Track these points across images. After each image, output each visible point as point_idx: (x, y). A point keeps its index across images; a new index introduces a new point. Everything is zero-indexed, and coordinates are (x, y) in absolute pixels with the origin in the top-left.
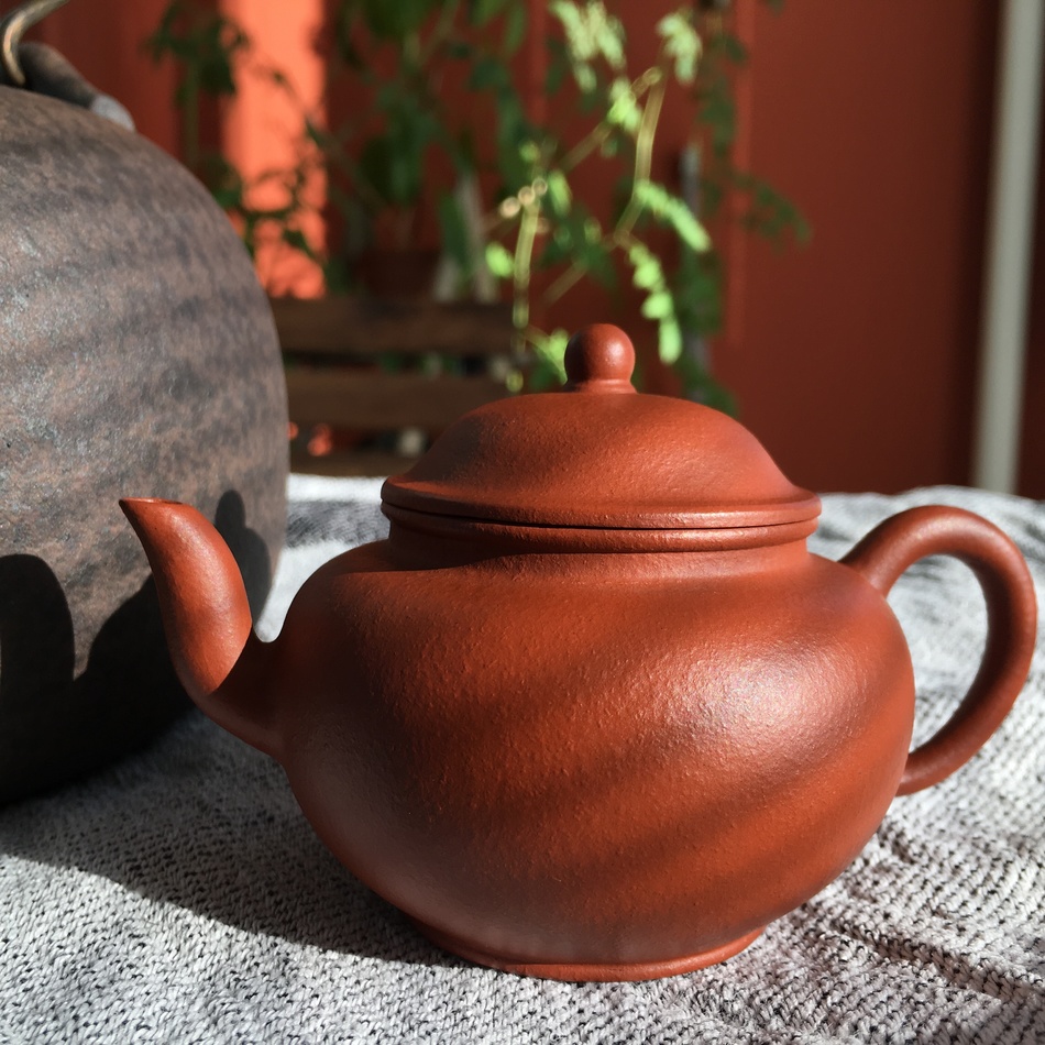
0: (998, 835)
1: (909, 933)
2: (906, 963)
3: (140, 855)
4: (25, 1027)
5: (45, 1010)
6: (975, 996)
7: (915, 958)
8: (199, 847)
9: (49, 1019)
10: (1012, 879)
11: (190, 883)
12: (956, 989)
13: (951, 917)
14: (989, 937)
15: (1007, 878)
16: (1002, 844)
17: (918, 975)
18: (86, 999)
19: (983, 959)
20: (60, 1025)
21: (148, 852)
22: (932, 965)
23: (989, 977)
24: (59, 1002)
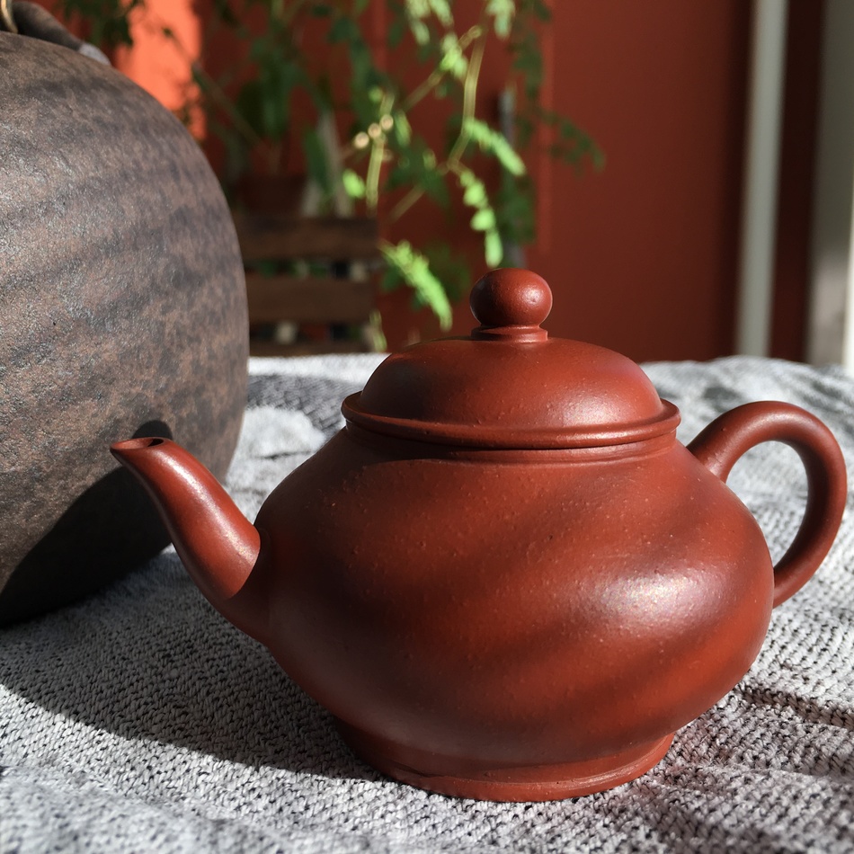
0: (823, 608)
1: (767, 684)
2: (769, 707)
3: (168, 646)
4: (111, 776)
5: (122, 764)
6: (827, 728)
7: (775, 703)
8: (212, 639)
9: (128, 770)
10: (838, 640)
11: (212, 667)
12: (811, 724)
13: (796, 669)
14: (828, 684)
15: (834, 639)
16: (827, 615)
17: (779, 715)
18: (153, 754)
19: (828, 701)
20: (138, 773)
21: (174, 644)
22: (789, 708)
23: (835, 714)
24: (132, 757)
